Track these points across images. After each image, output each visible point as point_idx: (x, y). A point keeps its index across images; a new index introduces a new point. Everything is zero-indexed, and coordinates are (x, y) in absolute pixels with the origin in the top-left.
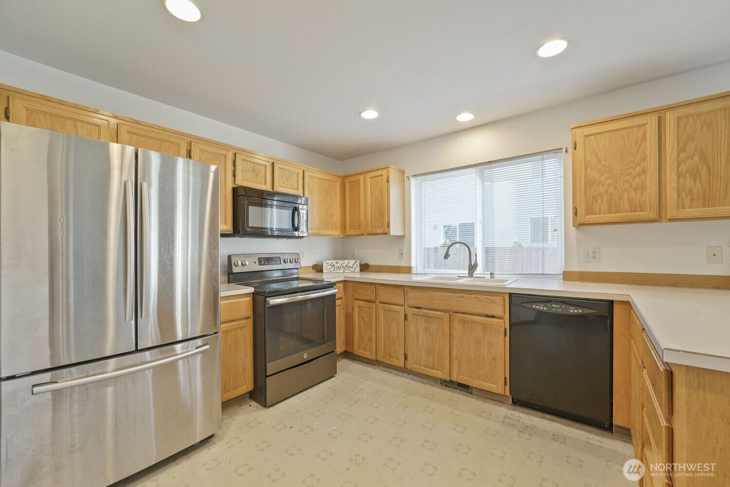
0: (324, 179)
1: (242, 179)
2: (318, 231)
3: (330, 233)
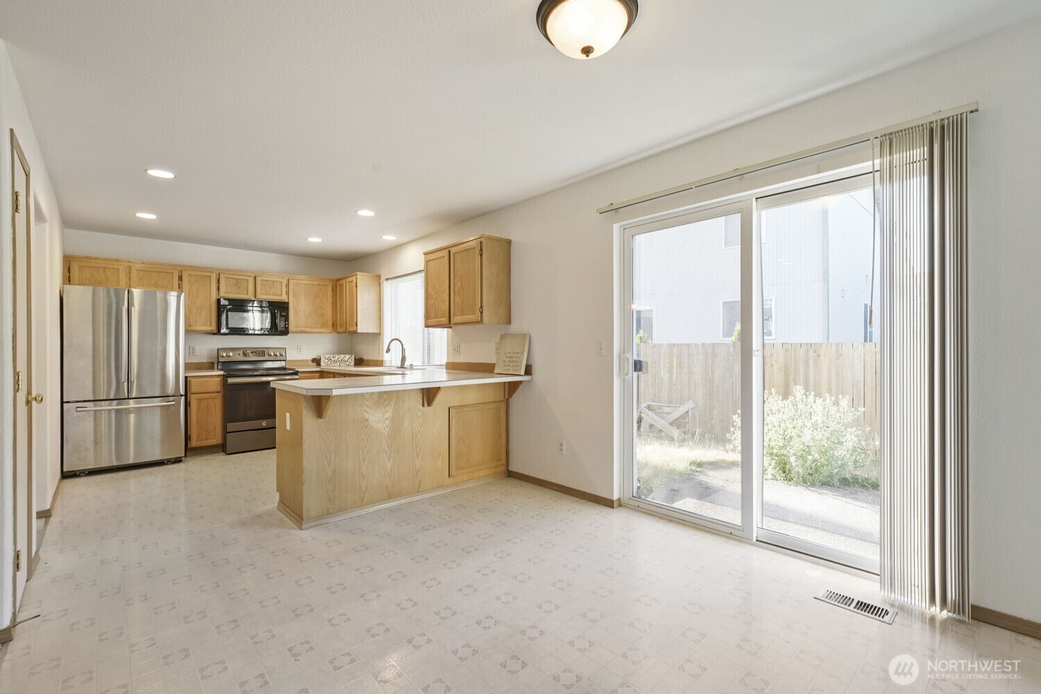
0: (313, 284)
1: (226, 293)
2: (304, 329)
3: (319, 330)
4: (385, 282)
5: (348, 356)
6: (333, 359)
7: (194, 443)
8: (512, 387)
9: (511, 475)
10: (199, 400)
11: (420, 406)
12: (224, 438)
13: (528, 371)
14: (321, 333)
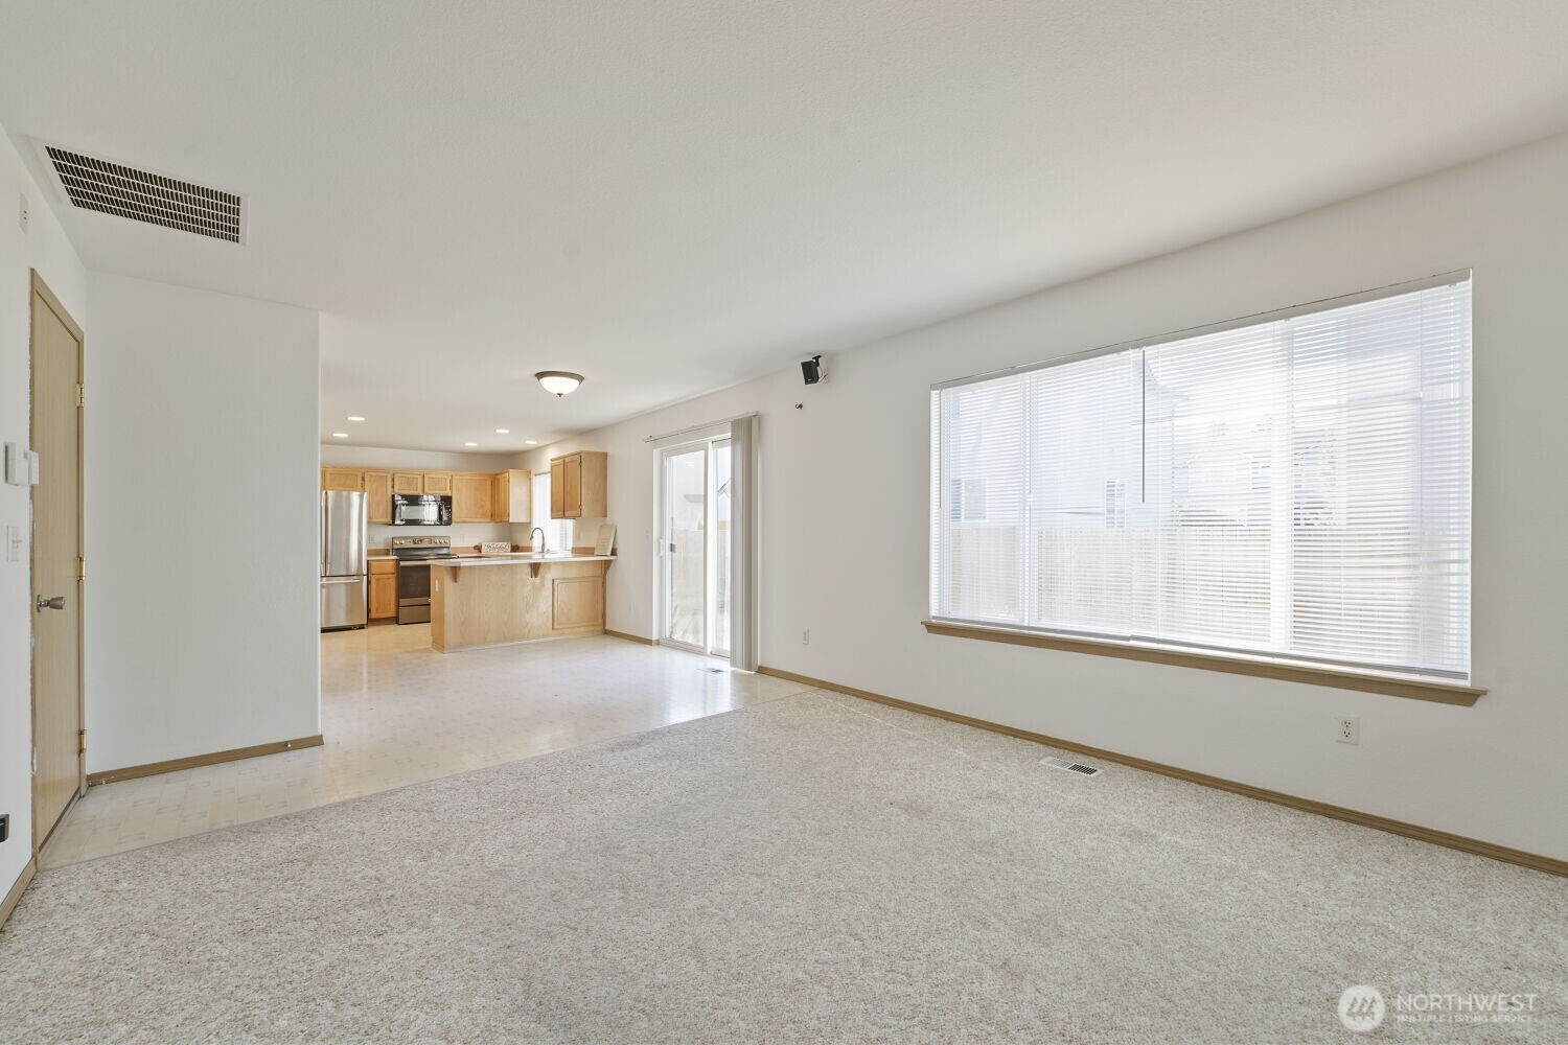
0: (474, 480)
1: (400, 490)
2: (465, 519)
3: (480, 520)
5: (505, 544)
6: (492, 546)
7: (374, 615)
8: (607, 564)
9: (607, 633)
10: (378, 580)
11: (530, 577)
12: (398, 612)
13: (614, 553)
14: (481, 522)
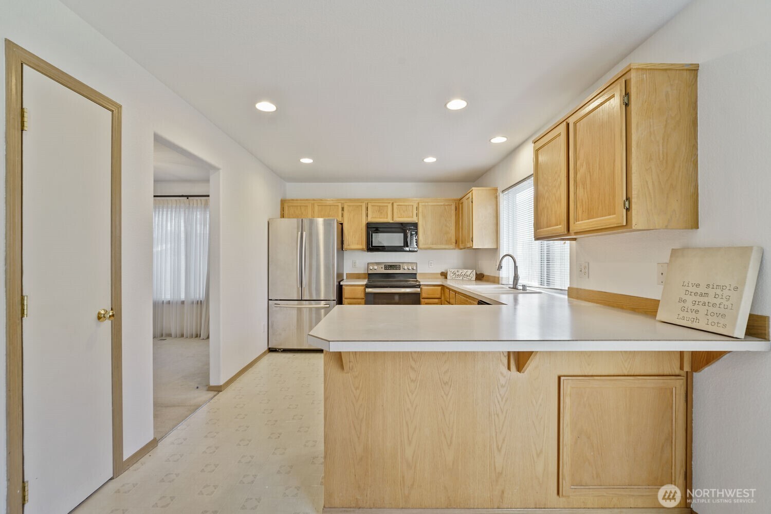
0: (439, 205)
1: (372, 218)
2: (431, 246)
3: (443, 247)
4: (501, 195)
5: (470, 271)
6: (457, 274)
11: (504, 369)
13: (757, 329)
14: (445, 249)
